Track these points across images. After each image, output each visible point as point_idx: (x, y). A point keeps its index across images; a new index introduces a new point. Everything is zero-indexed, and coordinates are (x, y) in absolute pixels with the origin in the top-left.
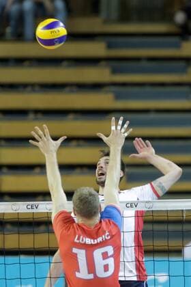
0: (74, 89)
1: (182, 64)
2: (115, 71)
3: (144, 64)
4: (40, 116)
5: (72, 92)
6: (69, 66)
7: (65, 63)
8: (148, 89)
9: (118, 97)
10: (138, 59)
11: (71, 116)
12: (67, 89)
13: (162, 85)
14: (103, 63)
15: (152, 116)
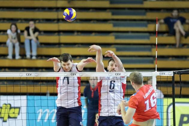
0: (95, 22)
1: (144, 11)
2: (113, 14)
3: (127, 11)
4: (79, 34)
5: (94, 23)
6: (93, 11)
7: (91, 10)
8: (128, 22)
9: (115, 25)
10: (124, 9)
11: (93, 34)
12: (92, 22)
13: (135, 20)
14: (108, 10)
15: (130, 34)
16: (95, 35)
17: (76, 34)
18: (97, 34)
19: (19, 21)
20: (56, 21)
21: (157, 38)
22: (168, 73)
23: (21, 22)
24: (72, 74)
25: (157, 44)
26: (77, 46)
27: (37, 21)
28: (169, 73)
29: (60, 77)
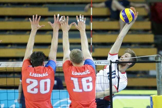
21: (91, 23)
22: (104, 62)
25: (91, 30)
28: (106, 62)
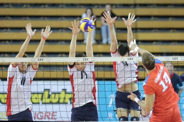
4: (156, 19)
16: (172, 20)
17: (153, 18)
18: (174, 19)
19: (96, 6)
20: (132, 6)
23: (98, 8)
24: (129, 59)
26: (153, 31)
27: (114, 6)
29: (117, 61)
